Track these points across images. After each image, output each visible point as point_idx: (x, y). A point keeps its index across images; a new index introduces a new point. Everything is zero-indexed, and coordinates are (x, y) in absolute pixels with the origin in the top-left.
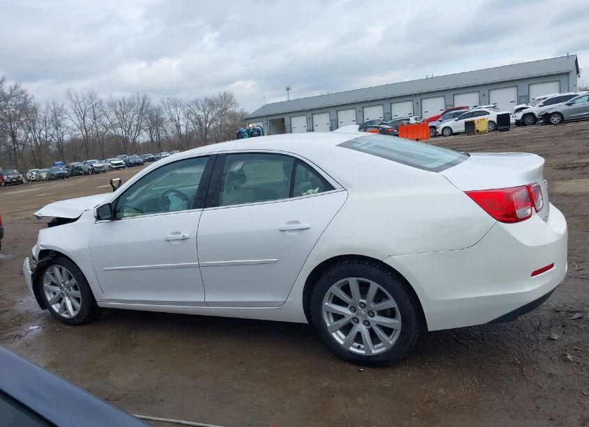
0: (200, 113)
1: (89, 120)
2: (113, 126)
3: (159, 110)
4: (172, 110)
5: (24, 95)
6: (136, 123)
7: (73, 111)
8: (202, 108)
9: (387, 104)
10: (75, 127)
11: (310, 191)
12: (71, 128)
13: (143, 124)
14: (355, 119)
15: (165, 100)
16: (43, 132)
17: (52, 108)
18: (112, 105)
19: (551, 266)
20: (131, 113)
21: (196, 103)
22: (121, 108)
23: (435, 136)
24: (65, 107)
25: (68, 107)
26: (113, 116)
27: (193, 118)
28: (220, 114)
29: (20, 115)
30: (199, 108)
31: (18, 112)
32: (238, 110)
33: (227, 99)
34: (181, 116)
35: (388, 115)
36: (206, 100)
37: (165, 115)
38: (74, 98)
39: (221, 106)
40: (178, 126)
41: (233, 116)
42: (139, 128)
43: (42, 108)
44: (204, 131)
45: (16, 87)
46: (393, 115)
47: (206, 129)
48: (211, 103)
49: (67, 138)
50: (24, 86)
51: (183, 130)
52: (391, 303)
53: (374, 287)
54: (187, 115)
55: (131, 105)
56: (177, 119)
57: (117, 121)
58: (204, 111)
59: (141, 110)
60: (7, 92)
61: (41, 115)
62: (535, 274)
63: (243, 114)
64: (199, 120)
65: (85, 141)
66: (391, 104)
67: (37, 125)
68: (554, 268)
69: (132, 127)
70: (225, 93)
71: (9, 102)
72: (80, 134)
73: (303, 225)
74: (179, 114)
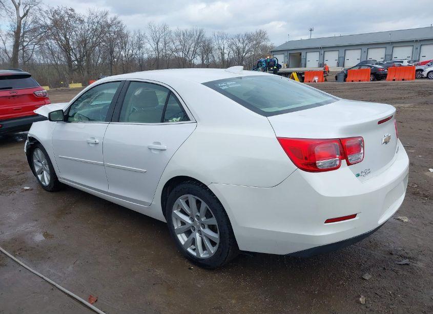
0: (240, 45)
1: (161, 45)
2: (177, 51)
3: (210, 41)
4: (220, 41)
5: (120, 25)
6: (193, 49)
7: (151, 38)
8: (241, 41)
9: (389, 47)
10: (151, 49)
11: (174, 119)
12: (149, 50)
13: (198, 50)
14: (359, 58)
15: (216, 34)
16: (131, 51)
17: (138, 34)
18: (178, 35)
19: (354, 216)
20: (190, 42)
21: (238, 37)
22: (184, 37)
23: (422, 78)
24: (146, 34)
25: (148, 34)
26: (178, 43)
27: (234, 48)
28: (254, 47)
29: (116, 39)
30: (239, 40)
31: (115, 36)
32: (269, 44)
33: (261, 35)
34: (226, 46)
35: (389, 56)
36: (245, 35)
37: (215, 45)
38: (153, 28)
39: (256, 40)
40: (223, 54)
41: (264, 48)
42: (195, 53)
43: (132, 34)
44: (241, 59)
45: (115, 19)
46: (393, 57)
47: (242, 57)
48: (249, 38)
49: (146, 56)
50: (120, 18)
51: (226, 57)
52: (213, 221)
53: (204, 205)
54: (230, 46)
55: (191, 36)
56: (222, 48)
57: (180, 47)
58: (243, 43)
59: (198, 39)
60: (109, 22)
61: (130, 39)
62: (328, 221)
63: (272, 47)
64: (239, 50)
65: (157, 59)
66: (393, 47)
67: (127, 46)
68: (356, 218)
69: (190, 52)
70: (261, 31)
71: (111, 29)
72: (154, 55)
73: (163, 146)
74: (225, 44)
